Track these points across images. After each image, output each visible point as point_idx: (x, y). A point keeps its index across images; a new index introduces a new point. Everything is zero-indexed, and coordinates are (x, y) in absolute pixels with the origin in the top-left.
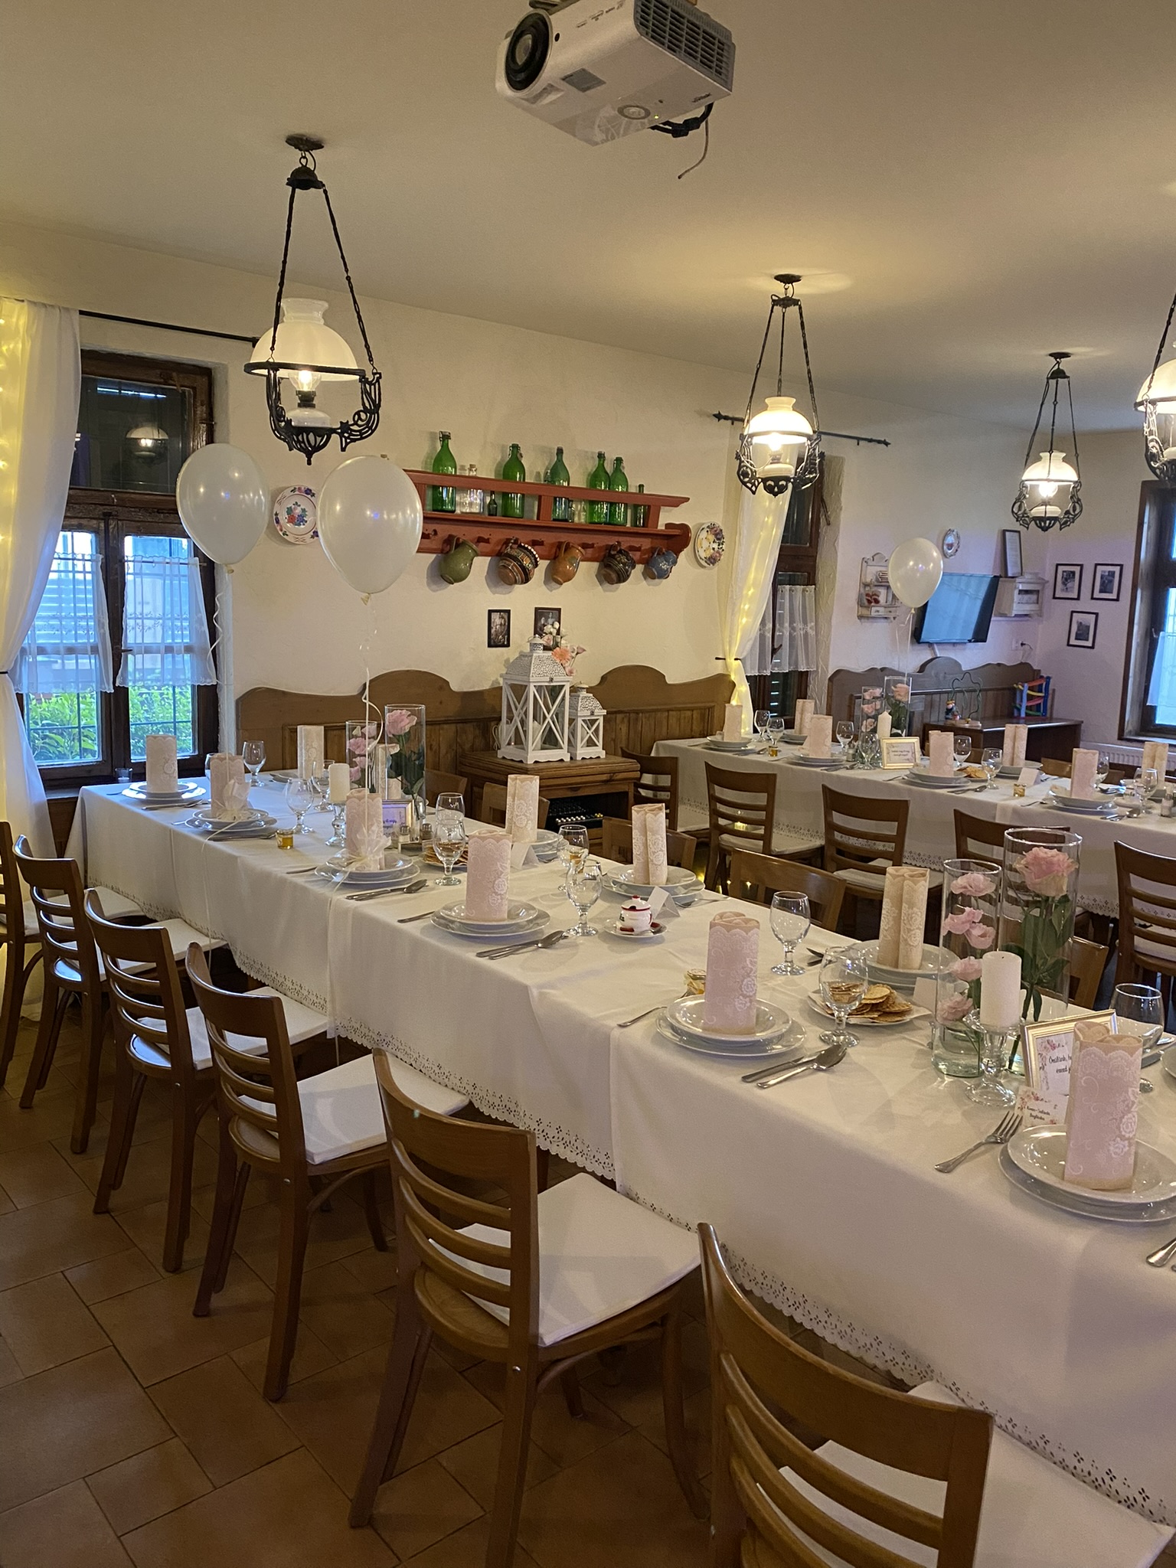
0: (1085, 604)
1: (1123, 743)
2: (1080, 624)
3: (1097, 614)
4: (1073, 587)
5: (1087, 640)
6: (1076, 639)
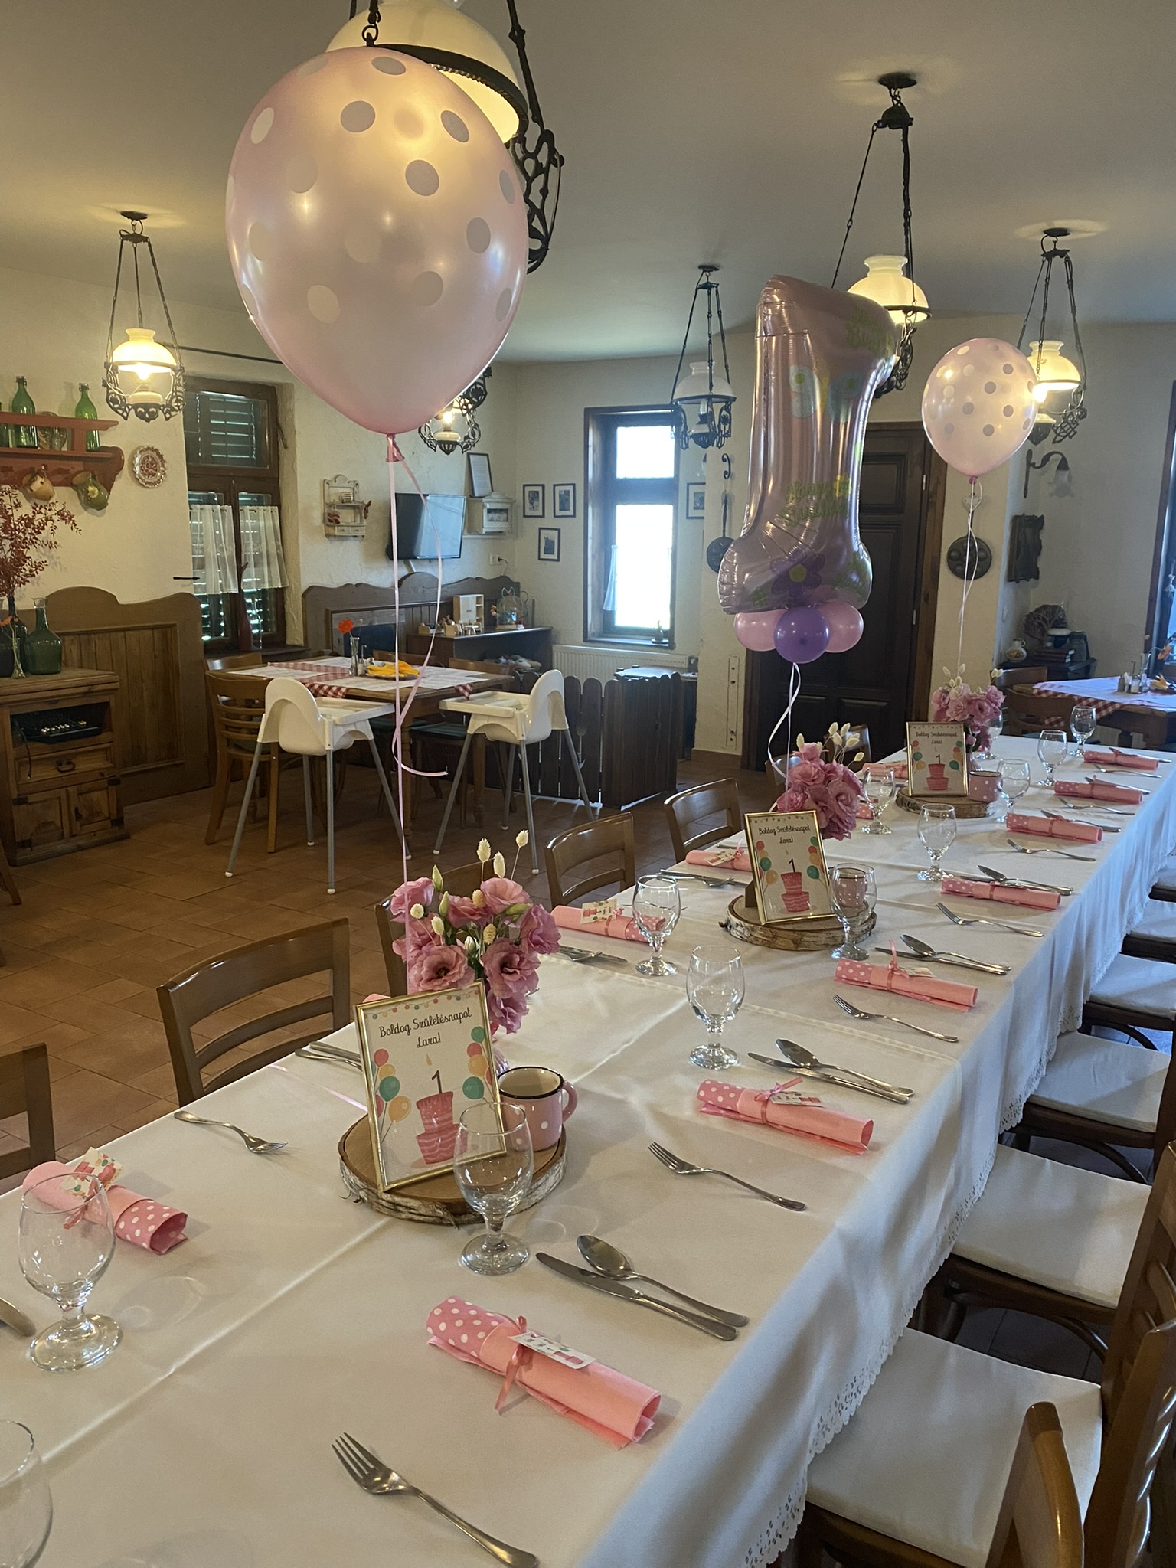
0: (549, 521)
1: (588, 644)
2: (547, 539)
3: (559, 530)
4: (537, 506)
5: (553, 554)
6: (545, 553)
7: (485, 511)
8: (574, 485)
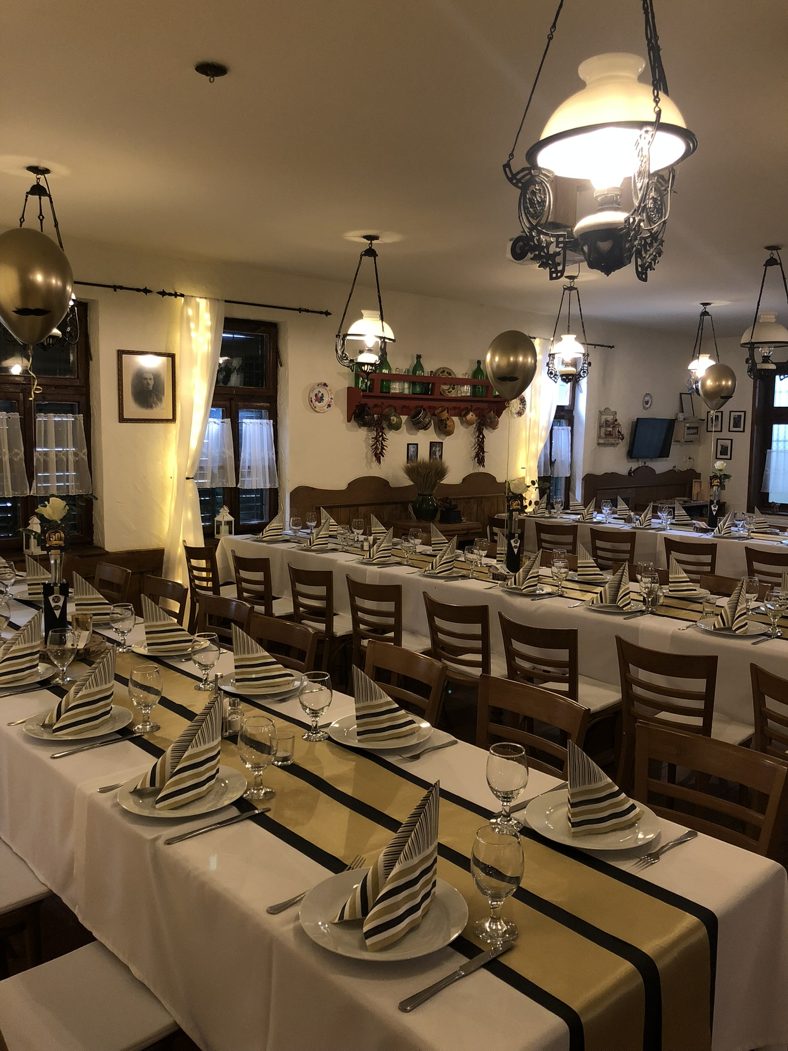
0: (725, 434)
2: (722, 446)
3: (732, 440)
4: (718, 425)
5: (727, 455)
6: (720, 455)
7: (686, 428)
8: (745, 412)
